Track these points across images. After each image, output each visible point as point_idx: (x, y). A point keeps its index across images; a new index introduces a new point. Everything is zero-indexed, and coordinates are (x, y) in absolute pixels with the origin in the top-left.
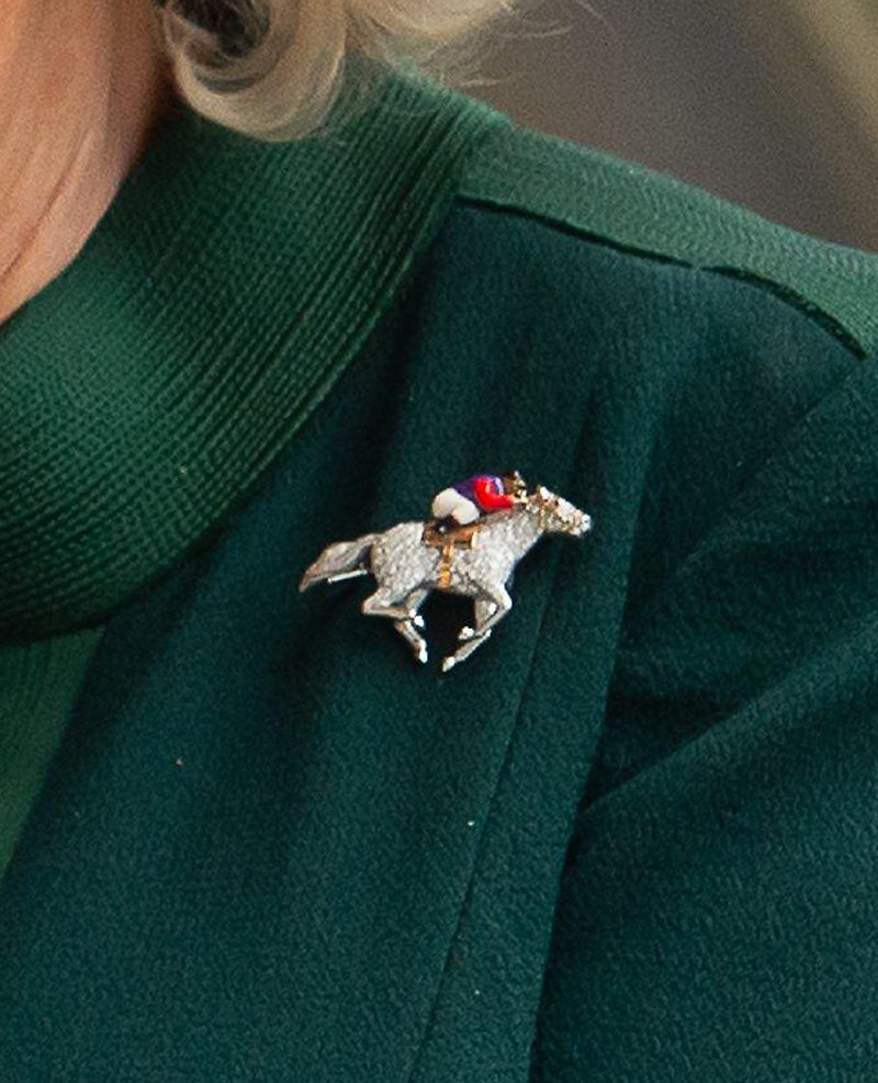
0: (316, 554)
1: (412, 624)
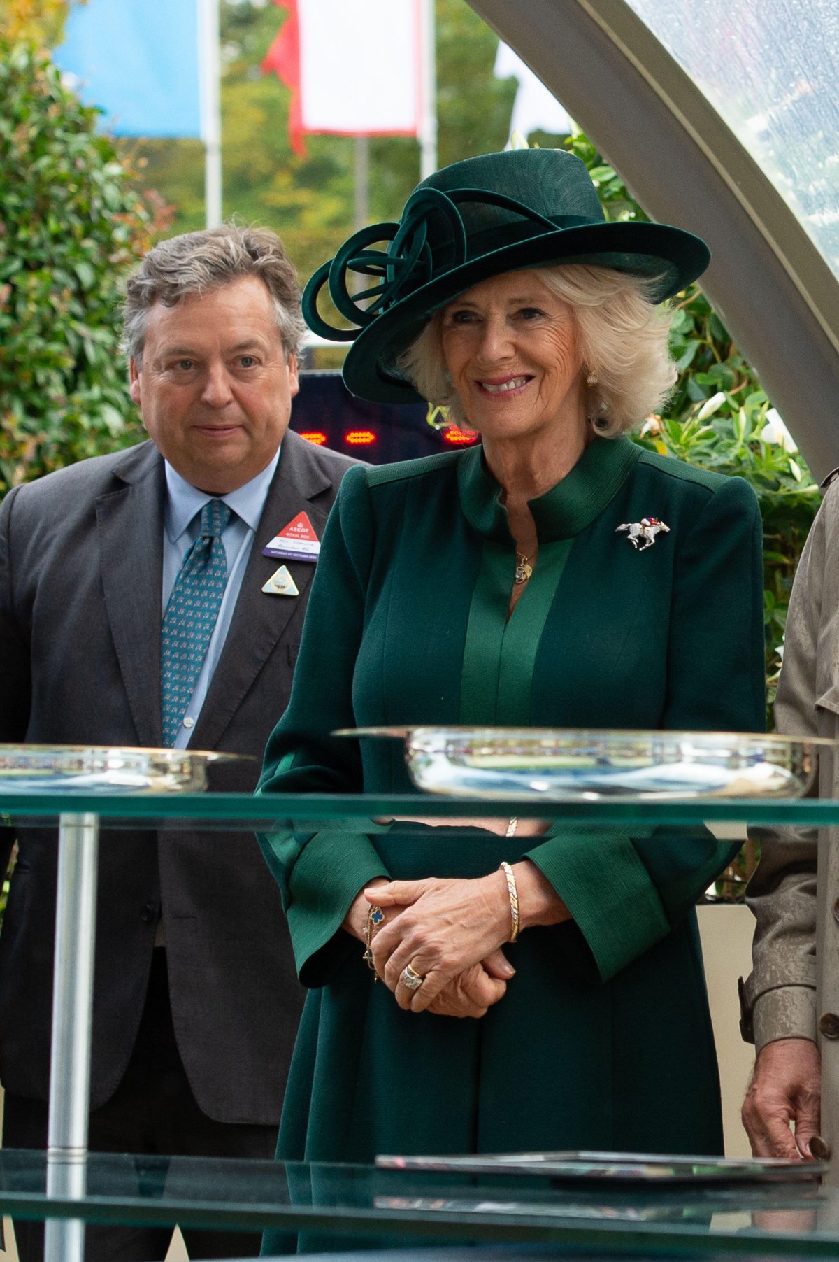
0: (620, 525)
1: (635, 542)
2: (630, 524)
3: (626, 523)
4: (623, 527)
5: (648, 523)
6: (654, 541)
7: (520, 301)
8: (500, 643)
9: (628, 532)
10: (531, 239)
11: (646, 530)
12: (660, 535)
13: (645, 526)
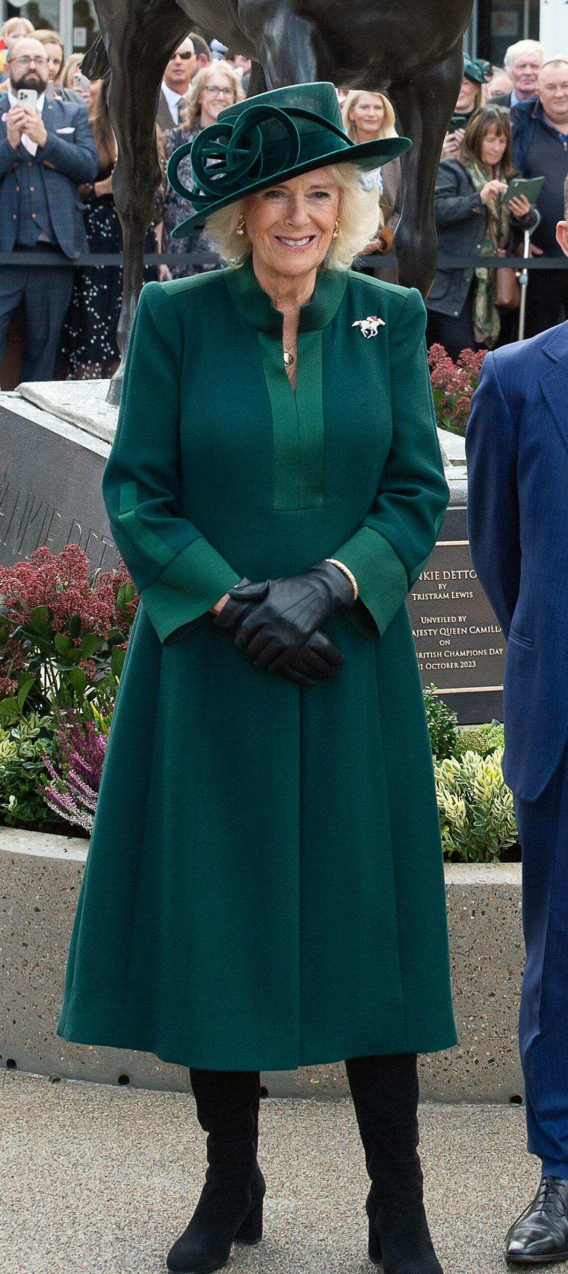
0: (355, 322)
1: (365, 334)
2: (360, 321)
3: (358, 321)
4: (356, 324)
5: (372, 320)
6: (377, 332)
7: (317, 187)
8: (294, 405)
9: (359, 327)
10: (324, 156)
11: (370, 325)
12: (380, 327)
13: (371, 322)
